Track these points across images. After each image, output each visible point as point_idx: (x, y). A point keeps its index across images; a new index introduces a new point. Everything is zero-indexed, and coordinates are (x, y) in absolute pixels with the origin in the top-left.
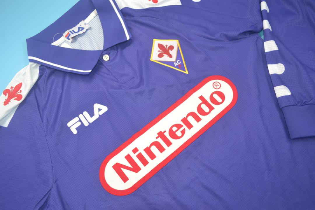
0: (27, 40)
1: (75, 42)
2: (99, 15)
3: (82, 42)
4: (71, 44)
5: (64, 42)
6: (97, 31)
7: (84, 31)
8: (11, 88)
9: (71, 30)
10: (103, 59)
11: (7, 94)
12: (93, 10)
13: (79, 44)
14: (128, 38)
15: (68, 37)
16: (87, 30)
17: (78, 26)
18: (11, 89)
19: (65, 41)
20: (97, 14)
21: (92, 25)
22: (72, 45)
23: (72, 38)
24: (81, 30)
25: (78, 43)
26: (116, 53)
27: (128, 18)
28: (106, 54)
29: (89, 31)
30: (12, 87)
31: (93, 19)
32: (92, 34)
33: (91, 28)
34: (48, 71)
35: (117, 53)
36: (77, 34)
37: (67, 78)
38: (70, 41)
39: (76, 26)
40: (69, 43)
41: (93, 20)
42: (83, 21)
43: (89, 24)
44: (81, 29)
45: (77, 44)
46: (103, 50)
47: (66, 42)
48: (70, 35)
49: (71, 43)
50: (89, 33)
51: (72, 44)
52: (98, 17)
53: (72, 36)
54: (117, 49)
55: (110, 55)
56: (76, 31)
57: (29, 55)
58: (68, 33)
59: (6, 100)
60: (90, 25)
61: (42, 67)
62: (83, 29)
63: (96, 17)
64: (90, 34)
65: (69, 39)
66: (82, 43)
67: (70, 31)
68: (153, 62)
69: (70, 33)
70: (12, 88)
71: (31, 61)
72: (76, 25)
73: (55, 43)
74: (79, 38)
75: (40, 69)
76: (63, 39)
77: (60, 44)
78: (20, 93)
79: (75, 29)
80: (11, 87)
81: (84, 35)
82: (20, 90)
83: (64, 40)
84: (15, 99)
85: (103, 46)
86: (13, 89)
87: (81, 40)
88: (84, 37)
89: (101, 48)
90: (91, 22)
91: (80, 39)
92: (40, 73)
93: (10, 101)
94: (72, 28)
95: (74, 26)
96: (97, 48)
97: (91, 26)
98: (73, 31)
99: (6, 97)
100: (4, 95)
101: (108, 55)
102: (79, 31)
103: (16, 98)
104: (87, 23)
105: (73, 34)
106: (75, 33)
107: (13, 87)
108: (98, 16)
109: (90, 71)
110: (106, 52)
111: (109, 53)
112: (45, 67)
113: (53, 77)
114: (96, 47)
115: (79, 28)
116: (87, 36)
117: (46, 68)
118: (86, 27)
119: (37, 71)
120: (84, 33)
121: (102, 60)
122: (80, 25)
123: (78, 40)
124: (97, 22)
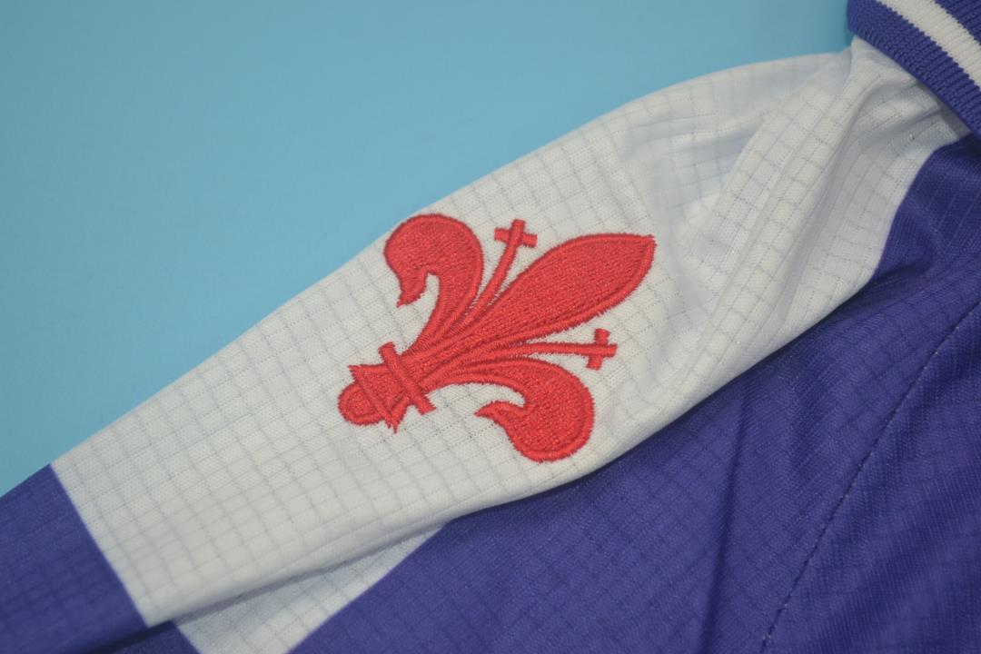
8: (500, 234)
11: (433, 282)
18: (493, 251)
30: (518, 225)
59: (387, 350)
70: (515, 235)
78: (575, 365)
80: (506, 223)
82: (601, 335)
84: (492, 412)
86: (525, 257)
93: (435, 397)
99: (407, 326)
100: (390, 284)
103: (517, 399)
107: (531, 241)
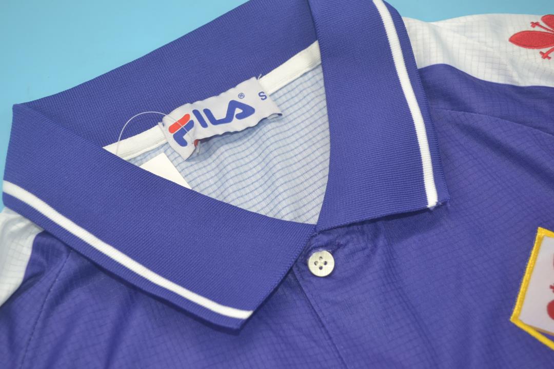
0: (17, 109)
1: (205, 159)
2: (324, 71)
3: (234, 165)
4: (184, 165)
5: (158, 149)
6: (302, 133)
7: (251, 121)
9: (200, 105)
10: (306, 264)
12: (305, 45)
13: (217, 170)
14: (432, 199)
15: (183, 132)
16: (263, 121)
17: (232, 94)
19: (163, 146)
20: (320, 62)
21: (287, 105)
22: (192, 169)
23: (197, 142)
24: (240, 117)
25: (214, 165)
26: (367, 252)
27: (443, 109)
28: (326, 246)
29: (269, 126)
31: (297, 82)
32: (281, 144)
33: (280, 115)
34: (67, 265)
35: (373, 251)
36: (220, 129)
37: (139, 318)
38: (187, 151)
39: (223, 95)
40: (180, 160)
41: (294, 85)
42: (254, 79)
43: (276, 96)
44: (238, 111)
45: (209, 168)
46: (314, 227)
47: (169, 152)
48: (191, 125)
49: (188, 160)
50: (269, 135)
51: (189, 164)
52: (319, 76)
53: (200, 132)
54: (376, 236)
55: (340, 253)
56: (217, 118)
57: (9, 176)
58: (187, 116)
60: (280, 101)
61: (47, 241)
62: (248, 111)
63: (310, 75)
64: (272, 140)
65: (183, 143)
66: (232, 174)
67: (196, 112)
68: (520, 331)
69: (193, 118)
71: (12, 203)
72: (225, 89)
73: (122, 149)
74: (222, 149)
75: (36, 247)
76: (157, 134)
77: (139, 153)
79: (218, 105)
81: (245, 136)
83: (164, 142)
85: (319, 209)
87: (230, 160)
88: (243, 147)
89: (309, 215)
90: (285, 90)
91: (226, 154)
92: (32, 263)
94: (202, 97)
95: (217, 90)
96: (288, 210)
97: (283, 107)
98: (207, 112)
101: (333, 254)
102: (228, 119)
104: (271, 92)
105: (204, 125)
106: (215, 122)
108: (320, 70)
109: (244, 315)
110: (325, 239)
111: (339, 246)
112: (59, 245)
113: (79, 295)
114: (284, 204)
115: (233, 105)
116: (256, 146)
117: (63, 248)
118: (263, 109)
119: (24, 250)
120: (250, 130)
121: (303, 268)
122: (241, 95)
123: (218, 152)
124: (313, 95)
